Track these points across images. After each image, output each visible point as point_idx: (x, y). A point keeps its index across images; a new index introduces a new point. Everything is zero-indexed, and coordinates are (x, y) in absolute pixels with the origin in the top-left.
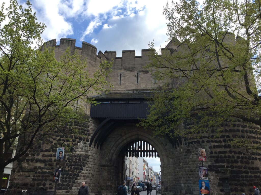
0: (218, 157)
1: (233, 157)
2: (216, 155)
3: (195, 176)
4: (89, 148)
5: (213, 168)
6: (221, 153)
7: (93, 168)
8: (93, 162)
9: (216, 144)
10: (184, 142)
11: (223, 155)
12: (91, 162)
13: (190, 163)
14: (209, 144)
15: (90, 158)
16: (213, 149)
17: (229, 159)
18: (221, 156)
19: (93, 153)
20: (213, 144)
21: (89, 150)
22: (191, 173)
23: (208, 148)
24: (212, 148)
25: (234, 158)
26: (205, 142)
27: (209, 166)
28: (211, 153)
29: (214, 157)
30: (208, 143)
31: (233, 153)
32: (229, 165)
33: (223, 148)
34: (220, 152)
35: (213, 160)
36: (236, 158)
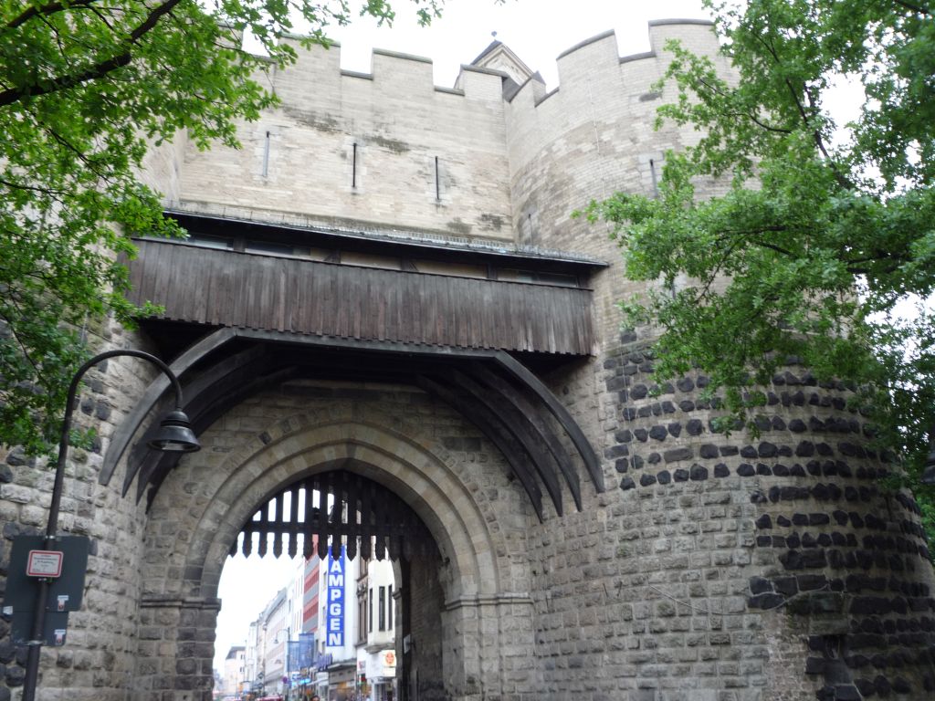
0: (793, 541)
1: (851, 540)
2: (784, 532)
3: (687, 636)
4: (98, 490)
5: (774, 593)
6: (807, 525)
7: (114, 613)
8: (117, 579)
9: (783, 482)
10: (619, 478)
11: (814, 532)
12: (104, 575)
13: (656, 576)
14: (749, 481)
15: (100, 552)
16: (770, 503)
17: (839, 548)
18: (806, 535)
19: (118, 525)
20: (768, 482)
21: (101, 502)
22: (663, 623)
23: (747, 500)
24: (765, 500)
25: (856, 545)
26: (734, 474)
27: (758, 585)
28: (764, 523)
29: (779, 541)
30: (744, 479)
31: (849, 523)
32: (841, 577)
33: (812, 500)
34: (799, 520)
35: (776, 556)
36: (861, 545)
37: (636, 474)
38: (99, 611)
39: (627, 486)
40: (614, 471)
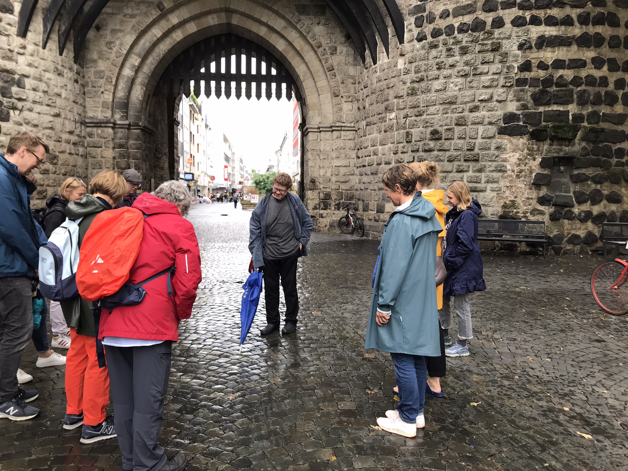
0: (548, 82)
1: (604, 81)
2: (542, 74)
3: (448, 154)
6: (563, 68)
9: (551, 31)
10: (416, 31)
11: (569, 74)
12: (34, 102)
14: (520, 31)
15: (28, 86)
16: (534, 50)
17: (590, 89)
18: (561, 77)
20: (535, 31)
22: (432, 144)
23: (515, 47)
24: (530, 48)
25: (607, 85)
26: (508, 25)
27: (510, 118)
28: (526, 67)
29: (535, 82)
30: (516, 29)
31: (605, 68)
32: (585, 113)
33: (574, 47)
34: (558, 64)
35: (529, 94)
36: (611, 87)
37: (428, 29)
38: (36, 126)
39: (421, 38)
40: (413, 26)
